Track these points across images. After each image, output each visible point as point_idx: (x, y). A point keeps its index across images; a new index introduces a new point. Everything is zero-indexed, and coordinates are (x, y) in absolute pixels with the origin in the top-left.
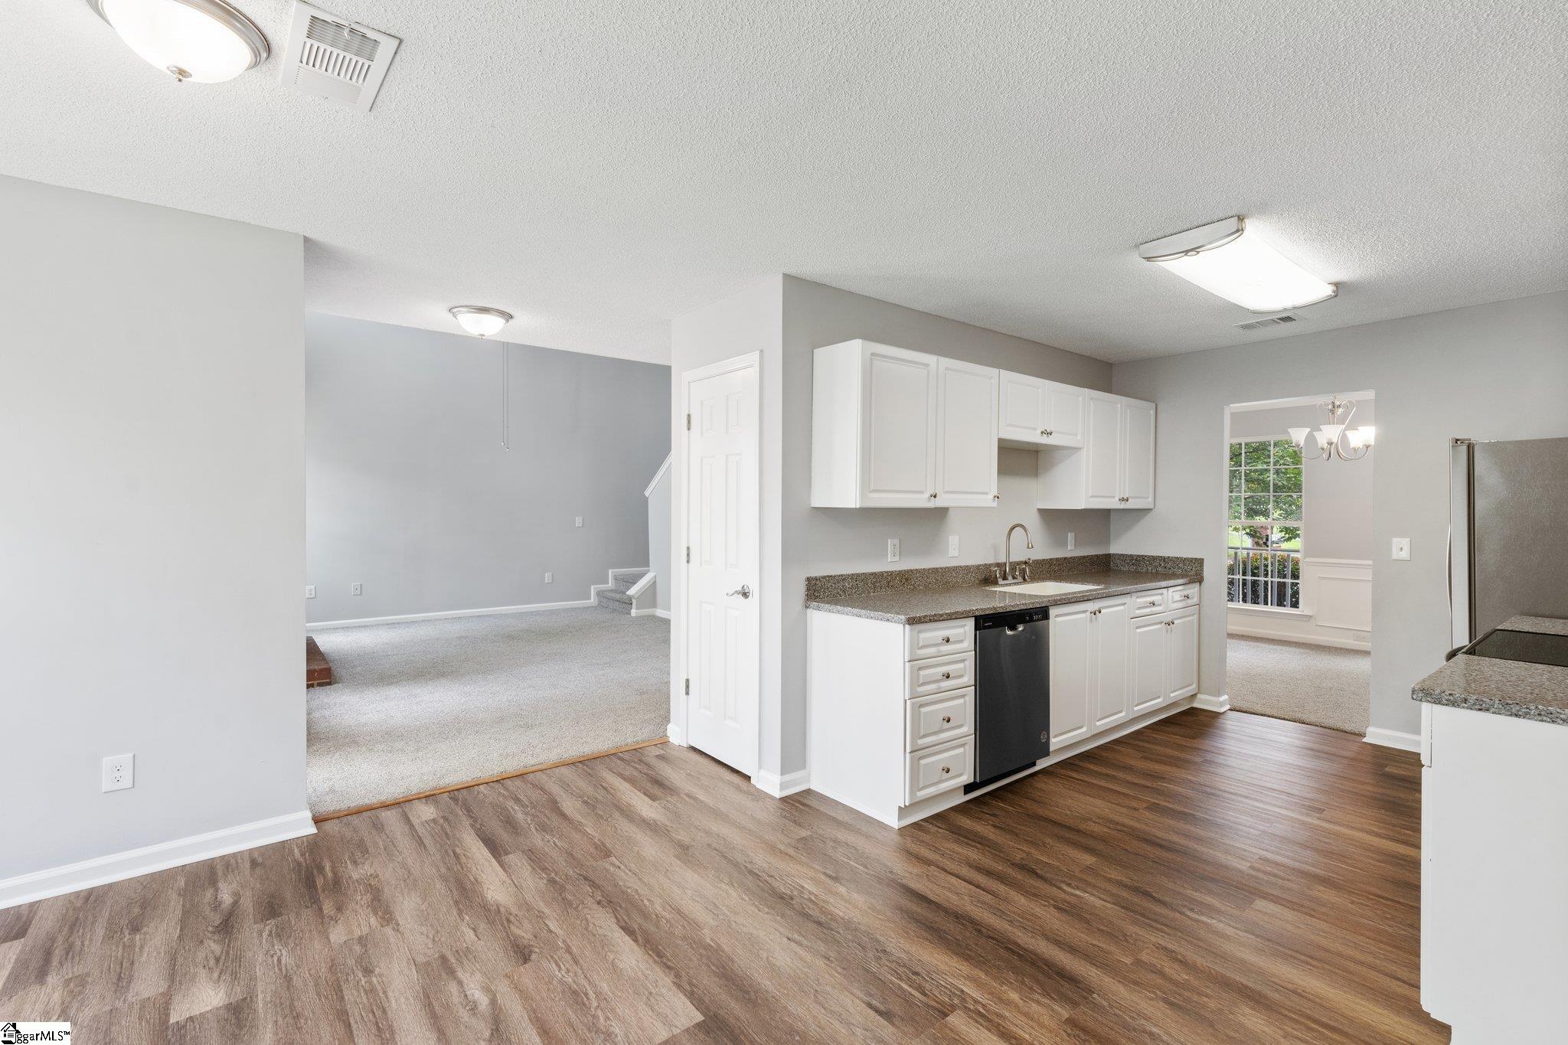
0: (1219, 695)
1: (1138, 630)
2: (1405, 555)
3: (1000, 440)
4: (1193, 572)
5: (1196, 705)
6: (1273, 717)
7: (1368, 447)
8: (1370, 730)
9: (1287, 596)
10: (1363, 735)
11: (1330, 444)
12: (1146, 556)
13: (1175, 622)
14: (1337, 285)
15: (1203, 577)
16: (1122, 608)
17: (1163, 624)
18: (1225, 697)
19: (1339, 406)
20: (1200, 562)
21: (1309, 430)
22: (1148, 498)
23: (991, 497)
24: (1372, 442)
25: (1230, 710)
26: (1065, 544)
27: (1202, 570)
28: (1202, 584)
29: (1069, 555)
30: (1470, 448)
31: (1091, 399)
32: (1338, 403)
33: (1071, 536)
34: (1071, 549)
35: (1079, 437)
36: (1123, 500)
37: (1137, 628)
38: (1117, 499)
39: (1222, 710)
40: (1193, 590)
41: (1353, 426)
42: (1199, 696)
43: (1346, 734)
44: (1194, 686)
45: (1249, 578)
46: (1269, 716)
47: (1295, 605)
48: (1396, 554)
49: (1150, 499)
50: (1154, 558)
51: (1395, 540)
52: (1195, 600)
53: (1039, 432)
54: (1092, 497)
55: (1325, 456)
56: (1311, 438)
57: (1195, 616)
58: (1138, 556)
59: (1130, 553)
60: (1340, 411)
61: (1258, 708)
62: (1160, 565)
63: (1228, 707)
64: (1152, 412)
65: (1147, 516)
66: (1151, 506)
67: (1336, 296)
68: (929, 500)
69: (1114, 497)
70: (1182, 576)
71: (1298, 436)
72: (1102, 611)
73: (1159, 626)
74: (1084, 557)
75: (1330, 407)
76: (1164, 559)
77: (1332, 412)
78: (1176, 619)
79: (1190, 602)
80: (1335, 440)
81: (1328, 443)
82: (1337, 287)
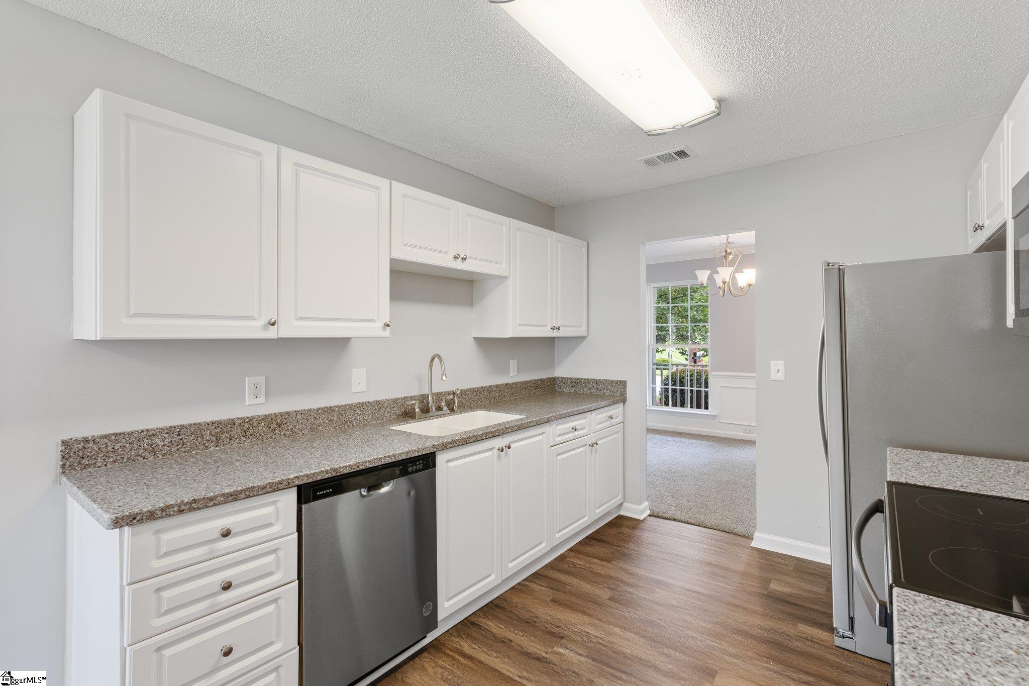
0: (640, 503)
1: (559, 457)
2: (780, 376)
3: (392, 261)
4: (618, 394)
5: (623, 513)
6: (682, 522)
7: (750, 285)
8: (756, 535)
9: (701, 401)
10: (750, 538)
11: (724, 283)
12: (582, 379)
13: (599, 442)
14: (720, 101)
15: (626, 398)
16: (540, 437)
17: (587, 446)
18: (646, 503)
19: (730, 253)
20: (623, 384)
21: (710, 271)
22: (581, 327)
23: (380, 325)
24: (753, 281)
25: (650, 515)
26: (506, 371)
27: (625, 391)
28: (626, 404)
29: (510, 381)
30: (841, 272)
31: (517, 229)
32: (729, 251)
33: (513, 363)
34: (513, 376)
35: (504, 266)
36: (553, 328)
37: (558, 455)
38: (549, 328)
39: (642, 517)
40: (617, 410)
41: (739, 270)
42: (625, 504)
43: (738, 538)
44: (620, 497)
45: (678, 388)
46: (679, 521)
47: (706, 408)
48: (774, 376)
49: (584, 328)
50: (588, 381)
51: (773, 362)
52: (620, 419)
53: (451, 256)
54: (519, 325)
55: (721, 293)
56: (711, 278)
57: (620, 433)
58: (577, 379)
59: (570, 377)
60: (731, 257)
61: (673, 513)
62: (594, 387)
63: (648, 512)
64: (584, 250)
65: (584, 343)
66: (585, 335)
67: (719, 114)
68: (265, 328)
69: (546, 326)
70: (609, 397)
71: (703, 276)
72: (512, 446)
73: (583, 449)
74: (528, 382)
75: (724, 254)
76: (596, 382)
77: (725, 257)
78: (600, 439)
79: (614, 421)
80: (727, 280)
81: (723, 282)
82: (720, 104)
